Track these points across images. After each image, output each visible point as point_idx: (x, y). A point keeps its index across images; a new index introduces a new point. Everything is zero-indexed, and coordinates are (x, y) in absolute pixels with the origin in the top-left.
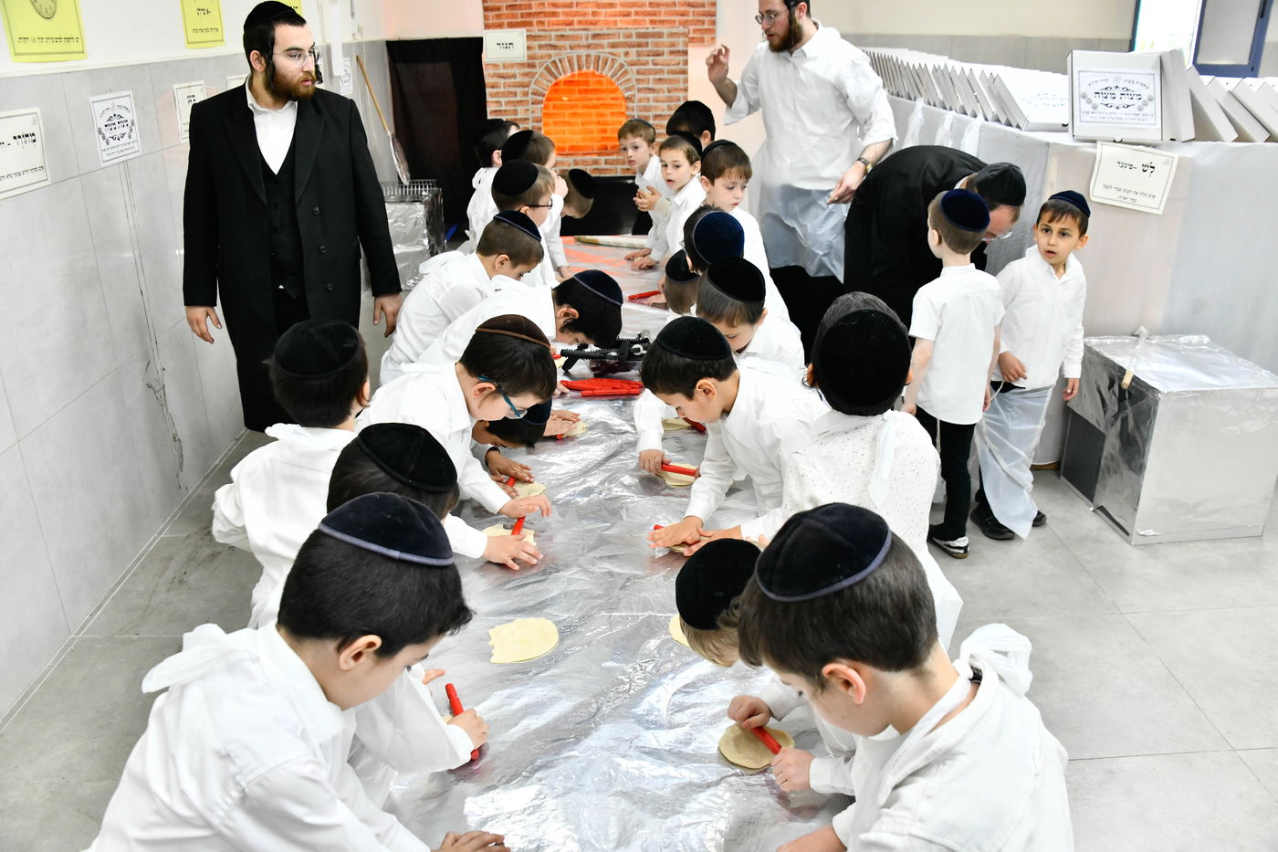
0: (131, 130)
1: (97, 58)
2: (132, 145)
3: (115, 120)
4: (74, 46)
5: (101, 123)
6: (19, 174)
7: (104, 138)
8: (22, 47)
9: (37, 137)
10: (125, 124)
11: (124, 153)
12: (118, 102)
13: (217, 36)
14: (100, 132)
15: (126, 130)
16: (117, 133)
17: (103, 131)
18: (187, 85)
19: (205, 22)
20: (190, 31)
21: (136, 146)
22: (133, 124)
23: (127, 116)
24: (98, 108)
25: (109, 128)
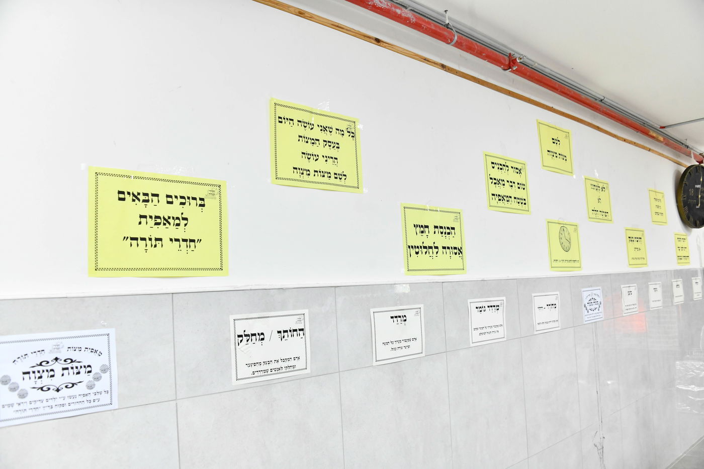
0: (600, 307)
1: (588, 269)
2: (599, 314)
3: (592, 301)
4: (576, 264)
5: (586, 301)
6: (547, 323)
7: (586, 309)
8: (555, 264)
9: (557, 306)
10: (597, 303)
11: (595, 318)
12: (595, 292)
13: (644, 262)
14: (585, 306)
15: (597, 306)
16: (593, 307)
17: (586, 306)
18: (628, 286)
19: (638, 254)
20: (630, 258)
21: (602, 315)
22: (601, 303)
23: (598, 299)
24: (585, 294)
25: (589, 304)
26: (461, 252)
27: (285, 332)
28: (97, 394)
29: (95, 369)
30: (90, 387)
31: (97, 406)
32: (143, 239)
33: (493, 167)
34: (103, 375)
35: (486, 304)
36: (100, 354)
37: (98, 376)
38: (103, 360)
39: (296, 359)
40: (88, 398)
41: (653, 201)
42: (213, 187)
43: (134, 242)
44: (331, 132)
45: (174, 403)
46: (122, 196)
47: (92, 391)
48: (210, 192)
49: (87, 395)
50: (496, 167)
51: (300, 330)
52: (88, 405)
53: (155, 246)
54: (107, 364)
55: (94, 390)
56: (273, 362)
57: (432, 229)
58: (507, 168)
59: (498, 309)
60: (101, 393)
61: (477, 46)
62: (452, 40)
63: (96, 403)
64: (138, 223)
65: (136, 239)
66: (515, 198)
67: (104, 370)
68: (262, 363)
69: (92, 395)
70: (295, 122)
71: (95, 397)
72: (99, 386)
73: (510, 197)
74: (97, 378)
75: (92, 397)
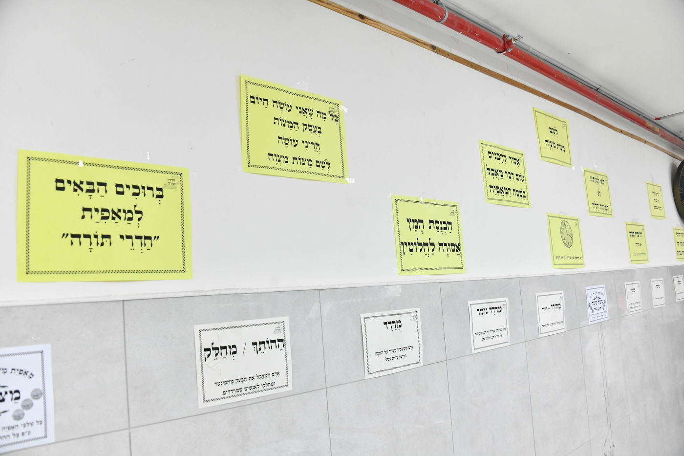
0: (604, 306)
1: (591, 266)
2: (604, 314)
3: (597, 300)
4: (579, 261)
5: (590, 300)
6: (552, 324)
7: (591, 309)
8: (557, 261)
9: (561, 306)
10: (601, 302)
11: (601, 318)
12: (599, 290)
13: (645, 257)
14: (589, 305)
15: (602, 305)
16: (597, 306)
17: (591, 305)
18: (631, 283)
19: (640, 250)
20: (632, 254)
21: (607, 315)
22: (605, 302)
23: (603, 298)
24: (589, 293)
25: (594, 303)
26: (459, 249)
27: (261, 343)
28: (27, 425)
29: (25, 395)
30: (18, 417)
31: (27, 441)
32: (87, 236)
33: (490, 157)
34: (35, 402)
35: (488, 306)
36: (31, 376)
37: (30, 402)
38: (36, 383)
39: (275, 374)
40: (15, 431)
41: (652, 194)
42: (174, 175)
43: (76, 240)
44: (311, 115)
45: (127, 432)
46: (60, 185)
47: (19, 423)
48: (169, 181)
49: (13, 427)
50: (493, 156)
51: (279, 341)
52: (16, 440)
53: (102, 244)
54: (41, 388)
55: (23, 421)
56: (248, 379)
57: (426, 223)
58: (505, 158)
59: (500, 311)
60: (32, 424)
61: (470, 24)
62: (442, 18)
63: (26, 437)
64: (81, 217)
65: (78, 236)
66: (514, 190)
67: (37, 395)
68: (235, 381)
69: (22, 427)
70: (270, 102)
71: (24, 430)
72: (30, 415)
73: (509, 189)
74: (28, 406)
75: (20, 430)
